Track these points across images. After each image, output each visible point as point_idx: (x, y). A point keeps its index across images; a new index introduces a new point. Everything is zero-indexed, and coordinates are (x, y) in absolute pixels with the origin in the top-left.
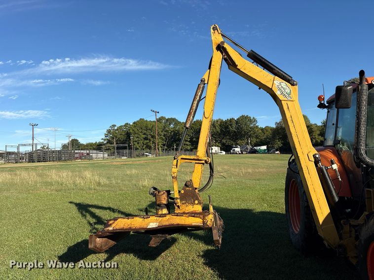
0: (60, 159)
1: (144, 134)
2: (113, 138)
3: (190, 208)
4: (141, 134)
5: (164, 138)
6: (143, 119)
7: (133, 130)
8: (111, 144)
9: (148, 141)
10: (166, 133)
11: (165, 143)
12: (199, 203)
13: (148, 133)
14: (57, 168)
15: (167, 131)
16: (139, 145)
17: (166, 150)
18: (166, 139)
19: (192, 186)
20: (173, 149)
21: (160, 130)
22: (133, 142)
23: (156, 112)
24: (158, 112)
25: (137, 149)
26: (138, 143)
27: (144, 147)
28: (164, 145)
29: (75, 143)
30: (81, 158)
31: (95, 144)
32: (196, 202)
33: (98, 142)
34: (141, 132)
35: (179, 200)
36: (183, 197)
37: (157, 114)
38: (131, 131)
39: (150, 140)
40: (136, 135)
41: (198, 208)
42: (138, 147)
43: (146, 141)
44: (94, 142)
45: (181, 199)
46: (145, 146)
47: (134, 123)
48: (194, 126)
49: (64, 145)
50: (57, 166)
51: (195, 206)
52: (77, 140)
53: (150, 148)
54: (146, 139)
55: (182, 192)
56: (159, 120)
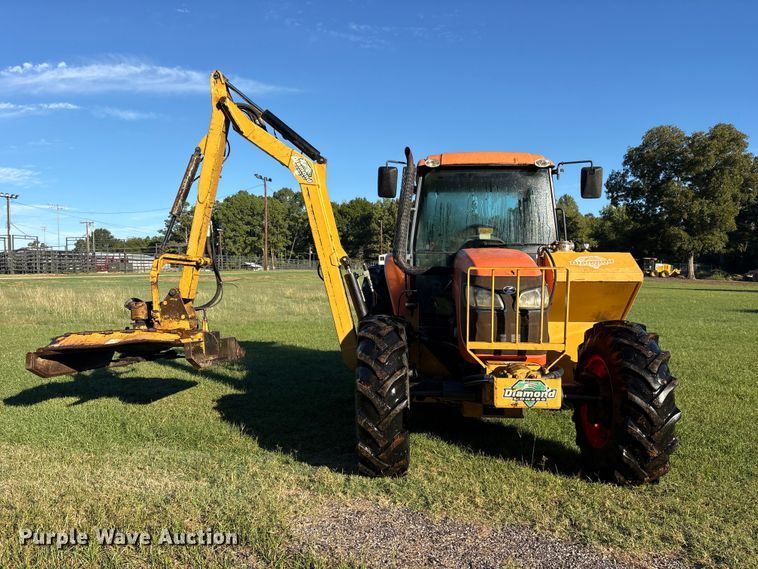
0: (61, 269)
1: (248, 223)
2: (184, 230)
3: (175, 325)
4: (240, 223)
5: (288, 232)
6: (246, 193)
7: (225, 215)
8: (179, 241)
9: (255, 239)
10: (292, 223)
11: (290, 243)
12: (187, 318)
13: (255, 223)
14: (53, 285)
15: (294, 219)
16: (237, 246)
17: (293, 257)
18: (294, 236)
19: (178, 296)
20: (307, 257)
21: (280, 217)
22: (224, 239)
23: (265, 179)
24: (270, 180)
25: (233, 253)
26: (235, 242)
27: (246, 251)
28: (288, 248)
29: (102, 239)
30: (107, 268)
31: (146, 240)
32: (183, 317)
33: (151, 237)
34: (241, 219)
35: (158, 314)
36: (165, 310)
37: (267, 182)
38: (221, 216)
39: (259, 237)
40: (232, 226)
41: (185, 325)
42: (233, 250)
43: (251, 239)
44: (144, 237)
45: (163, 313)
46: (249, 248)
47: (227, 200)
48: (351, 211)
49: (78, 242)
50: (53, 282)
51: (181, 322)
52: (106, 232)
53: (260, 253)
54: (251, 234)
55: (165, 303)
56: (279, 196)
